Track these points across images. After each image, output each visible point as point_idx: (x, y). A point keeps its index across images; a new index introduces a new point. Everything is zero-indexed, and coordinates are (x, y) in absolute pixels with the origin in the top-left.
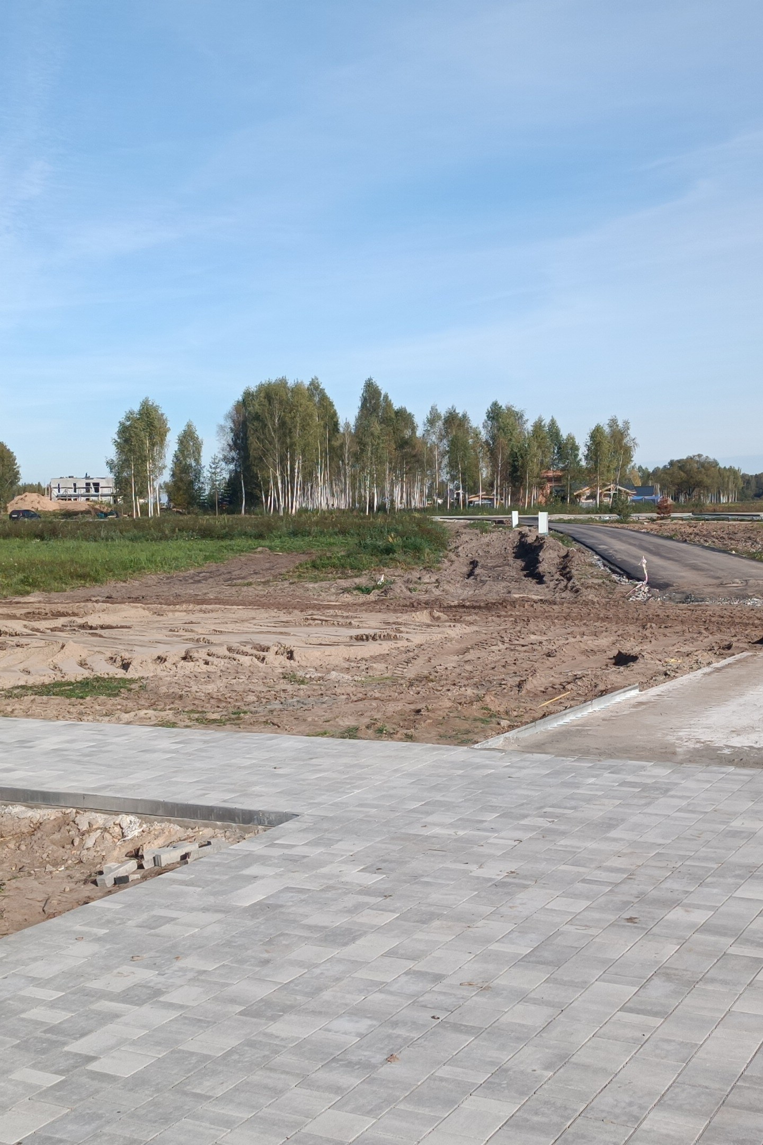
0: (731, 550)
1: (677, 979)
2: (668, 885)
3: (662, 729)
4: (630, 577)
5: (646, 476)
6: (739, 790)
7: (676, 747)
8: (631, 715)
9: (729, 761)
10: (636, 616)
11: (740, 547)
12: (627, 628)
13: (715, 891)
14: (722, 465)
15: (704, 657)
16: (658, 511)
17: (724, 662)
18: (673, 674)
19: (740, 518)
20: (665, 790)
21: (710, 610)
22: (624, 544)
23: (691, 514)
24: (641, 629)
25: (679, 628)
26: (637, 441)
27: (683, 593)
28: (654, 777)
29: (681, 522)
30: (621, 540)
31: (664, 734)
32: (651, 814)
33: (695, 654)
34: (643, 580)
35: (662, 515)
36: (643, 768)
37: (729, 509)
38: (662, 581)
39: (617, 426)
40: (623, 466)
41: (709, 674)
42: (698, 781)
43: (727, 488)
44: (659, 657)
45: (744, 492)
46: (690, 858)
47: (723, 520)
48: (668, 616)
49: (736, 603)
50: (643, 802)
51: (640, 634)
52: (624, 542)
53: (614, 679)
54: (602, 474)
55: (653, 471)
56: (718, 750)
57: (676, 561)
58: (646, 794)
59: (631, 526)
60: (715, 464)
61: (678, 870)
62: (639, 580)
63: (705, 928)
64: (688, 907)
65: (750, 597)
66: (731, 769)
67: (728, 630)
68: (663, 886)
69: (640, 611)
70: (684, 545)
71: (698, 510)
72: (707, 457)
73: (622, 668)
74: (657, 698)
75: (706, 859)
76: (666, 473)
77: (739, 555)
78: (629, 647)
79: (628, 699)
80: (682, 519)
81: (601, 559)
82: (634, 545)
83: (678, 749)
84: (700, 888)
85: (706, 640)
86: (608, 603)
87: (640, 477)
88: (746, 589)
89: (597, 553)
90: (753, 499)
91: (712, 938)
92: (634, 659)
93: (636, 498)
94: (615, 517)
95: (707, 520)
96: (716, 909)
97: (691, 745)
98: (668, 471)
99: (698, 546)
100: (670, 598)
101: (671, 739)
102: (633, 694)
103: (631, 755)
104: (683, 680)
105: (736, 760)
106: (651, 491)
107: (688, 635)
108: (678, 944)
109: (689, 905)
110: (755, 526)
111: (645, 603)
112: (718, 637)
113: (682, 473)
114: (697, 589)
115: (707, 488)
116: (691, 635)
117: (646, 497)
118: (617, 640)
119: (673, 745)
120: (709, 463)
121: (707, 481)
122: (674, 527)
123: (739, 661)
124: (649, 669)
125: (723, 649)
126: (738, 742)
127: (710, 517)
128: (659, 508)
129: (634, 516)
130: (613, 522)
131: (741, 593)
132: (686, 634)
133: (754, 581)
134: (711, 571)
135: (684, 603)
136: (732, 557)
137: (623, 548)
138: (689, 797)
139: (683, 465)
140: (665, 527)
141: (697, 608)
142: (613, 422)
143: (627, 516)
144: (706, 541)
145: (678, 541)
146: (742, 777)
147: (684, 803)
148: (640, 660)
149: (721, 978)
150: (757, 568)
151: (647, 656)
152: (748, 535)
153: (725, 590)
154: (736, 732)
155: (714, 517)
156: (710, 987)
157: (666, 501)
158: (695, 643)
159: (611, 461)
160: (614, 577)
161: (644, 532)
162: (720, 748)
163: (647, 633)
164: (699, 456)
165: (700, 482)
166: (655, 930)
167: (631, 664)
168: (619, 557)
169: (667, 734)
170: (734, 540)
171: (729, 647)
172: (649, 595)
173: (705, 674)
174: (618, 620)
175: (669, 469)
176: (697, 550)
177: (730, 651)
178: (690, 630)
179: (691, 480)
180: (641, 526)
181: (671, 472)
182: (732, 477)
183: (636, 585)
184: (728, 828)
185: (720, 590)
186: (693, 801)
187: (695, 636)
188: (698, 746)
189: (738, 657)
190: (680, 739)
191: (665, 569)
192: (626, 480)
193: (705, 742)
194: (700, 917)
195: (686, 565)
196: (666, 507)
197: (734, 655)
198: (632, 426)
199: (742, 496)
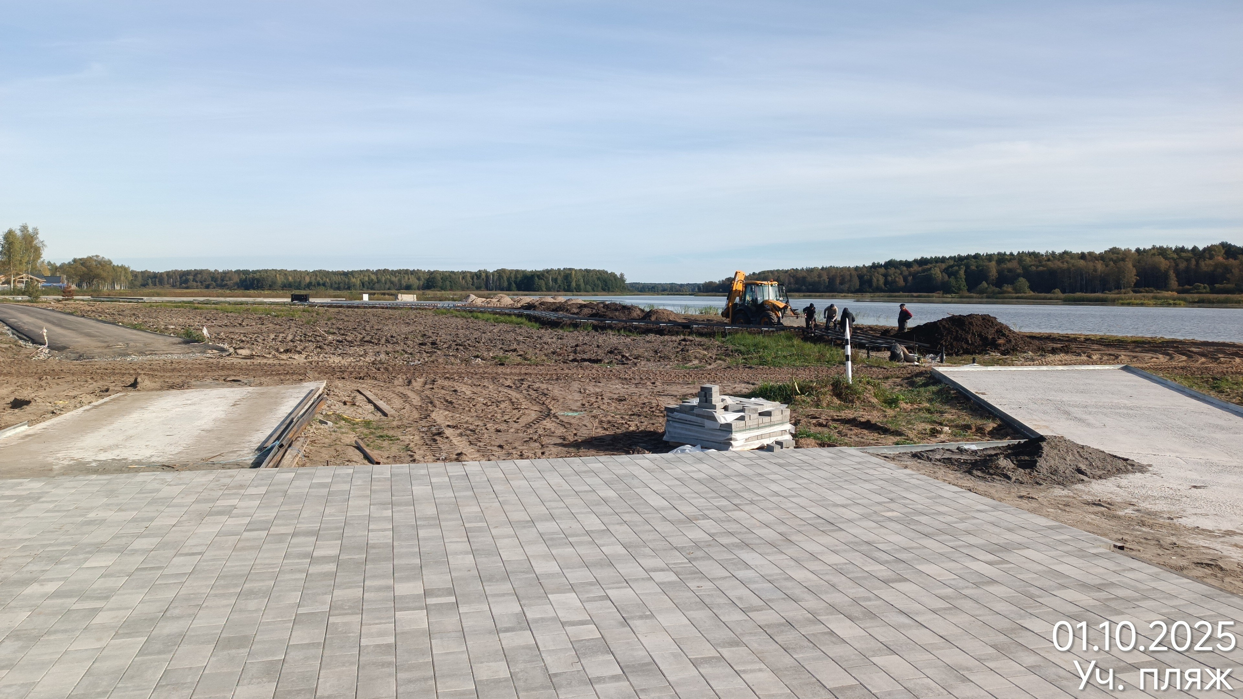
0: (119, 322)
1: (25, 638)
2: (28, 568)
3: (44, 453)
4: (34, 342)
5: (54, 269)
6: (98, 491)
7: (54, 465)
8: (18, 445)
9: (95, 471)
10: (35, 370)
11: (125, 320)
12: (26, 380)
13: (67, 566)
14: (115, 263)
15: (85, 398)
16: (63, 294)
17: (101, 401)
18: (59, 412)
19: (128, 300)
20: (36, 498)
21: (98, 365)
22: (32, 318)
23: (90, 297)
24: (37, 381)
25: (70, 378)
26: (45, 243)
27: (77, 353)
28: (29, 489)
29: (82, 302)
30: (29, 315)
31: (44, 456)
32: (22, 518)
33: (81, 396)
34: (44, 344)
35: (67, 297)
36: (21, 484)
37: (121, 294)
38: (60, 345)
39: (28, 231)
40: (34, 260)
41: (88, 410)
42: (66, 488)
43: (120, 280)
44: (51, 400)
45: (133, 283)
46: (50, 545)
47: (115, 302)
48: (62, 370)
49: (119, 359)
50: (17, 509)
51: (37, 384)
52: (32, 316)
53: (8, 419)
54: (15, 266)
55: (60, 266)
56: (87, 464)
57: (74, 330)
58: (19, 503)
59: (39, 305)
60: (110, 262)
61: (39, 556)
62: (41, 344)
63: (56, 595)
64: (42, 582)
65: (130, 355)
66: (94, 477)
67: (109, 379)
68: (25, 569)
69: (39, 367)
70: (82, 319)
71: (97, 295)
72: (103, 257)
73: (16, 411)
74: (43, 430)
75: (63, 544)
76: (71, 268)
77: (125, 326)
78: (24, 394)
79: (19, 433)
80: (83, 300)
81: (10, 329)
82: (41, 319)
83: (54, 467)
84: (56, 566)
85: (91, 386)
86: (12, 362)
87: (49, 269)
88: (126, 350)
89: (7, 325)
90: (140, 287)
91: (59, 601)
92: (28, 403)
93: (45, 284)
94: (26, 298)
95: (103, 301)
96: (65, 579)
97: (66, 463)
98: (72, 266)
99: (93, 319)
100: (67, 357)
101: (50, 460)
102: (23, 429)
103: (13, 475)
104: (67, 416)
105: (100, 470)
106: (58, 280)
107: (76, 383)
108: (30, 611)
109: (45, 580)
110: (140, 306)
111: (44, 361)
112: (100, 383)
113: (83, 268)
114: (89, 350)
115: (104, 279)
116: (79, 383)
117: (54, 284)
118: (16, 390)
119: (51, 464)
120: (104, 261)
121: (104, 274)
122: (76, 306)
123: (113, 400)
124: (40, 410)
125: (102, 391)
126: (103, 457)
127: (105, 299)
128: (64, 292)
129: (43, 298)
130: (24, 302)
131: (122, 352)
132: (74, 383)
133: (133, 344)
134: (101, 337)
135: (77, 360)
136: (118, 327)
137: (30, 321)
138: (56, 501)
139: (84, 263)
140: (69, 306)
141: (87, 364)
142: (24, 228)
143: (37, 297)
144: (100, 316)
145: (78, 316)
146: (101, 482)
147: (51, 506)
148: (33, 403)
149: (63, 628)
150: (136, 335)
151: (39, 400)
152: (133, 312)
153: (111, 350)
154: (104, 450)
155: (108, 299)
156: (52, 637)
157: (70, 287)
158: (82, 389)
159: (23, 257)
160: (21, 342)
161: (50, 310)
162: (89, 463)
163: (43, 383)
164: (97, 256)
165: (98, 275)
166: (12, 604)
167: (25, 406)
168: (26, 327)
169: (47, 457)
170: (121, 315)
171: (107, 390)
172: (49, 355)
173: (84, 411)
174: (19, 374)
175: (72, 265)
176: (92, 323)
177: (107, 393)
178: (79, 379)
179: (91, 273)
180: (48, 305)
181: (74, 266)
182: (123, 272)
183: (39, 348)
184: (85, 519)
185: (107, 350)
186: (59, 504)
187: (82, 383)
188: (72, 462)
189: (113, 397)
190: (59, 459)
191: (64, 336)
192: (36, 271)
193: (78, 459)
194: (51, 587)
195: (81, 333)
196: (70, 292)
197: (110, 395)
198: (40, 232)
199: (132, 285)
